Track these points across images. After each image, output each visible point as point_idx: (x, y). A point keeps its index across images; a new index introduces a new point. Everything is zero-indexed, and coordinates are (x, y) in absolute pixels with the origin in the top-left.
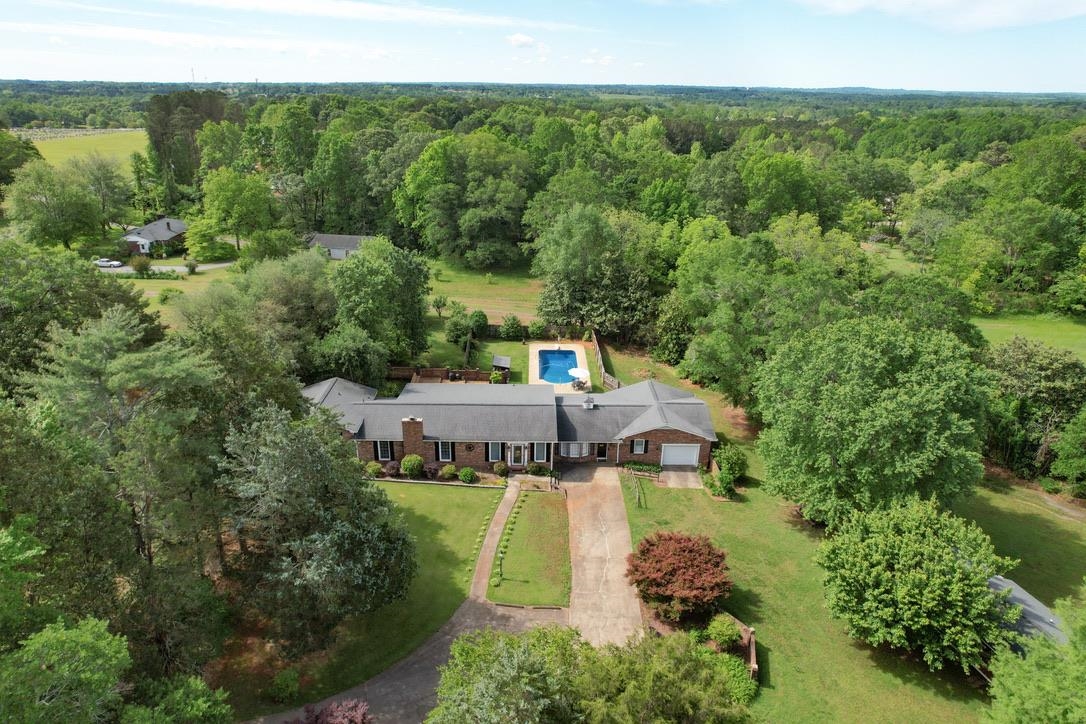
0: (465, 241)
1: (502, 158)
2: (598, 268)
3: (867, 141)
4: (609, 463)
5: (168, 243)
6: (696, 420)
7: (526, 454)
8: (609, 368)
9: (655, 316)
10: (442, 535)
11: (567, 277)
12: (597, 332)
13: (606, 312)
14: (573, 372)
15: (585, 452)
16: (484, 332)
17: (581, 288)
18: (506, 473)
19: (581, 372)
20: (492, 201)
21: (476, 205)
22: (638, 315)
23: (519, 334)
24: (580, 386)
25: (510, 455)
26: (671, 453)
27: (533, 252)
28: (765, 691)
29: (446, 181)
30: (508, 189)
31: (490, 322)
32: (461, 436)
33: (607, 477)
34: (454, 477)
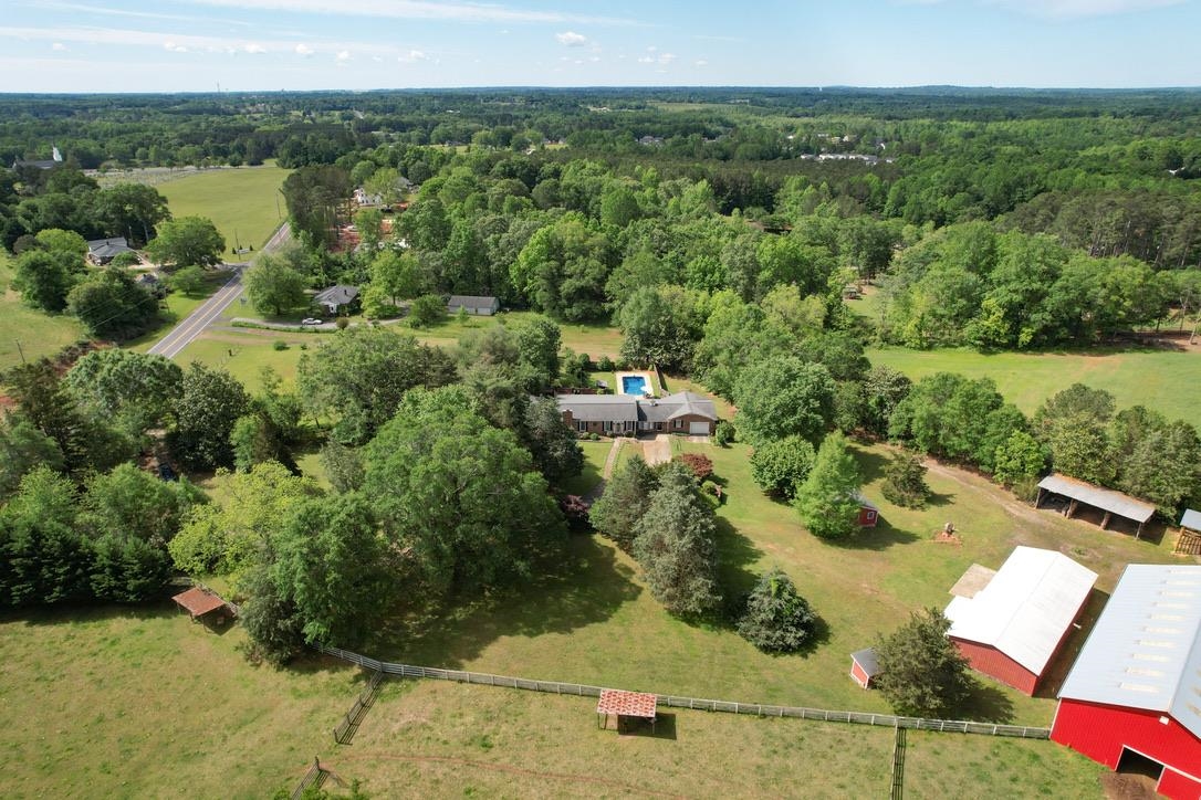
0: (564, 302)
1: (588, 243)
2: (657, 327)
3: (897, 188)
4: (664, 432)
5: (349, 305)
6: (708, 409)
7: (622, 427)
8: (664, 386)
9: (692, 355)
10: (587, 459)
11: (638, 332)
12: (657, 365)
13: (662, 353)
14: (643, 388)
15: (651, 427)
16: (589, 366)
17: (647, 339)
18: (613, 436)
19: (648, 388)
20: (582, 274)
21: (570, 277)
22: (682, 355)
23: (610, 367)
24: (648, 396)
25: (614, 428)
26: (695, 427)
27: (612, 311)
28: (723, 506)
29: (548, 260)
30: (594, 266)
31: (591, 360)
32: (591, 418)
33: (662, 438)
34: (588, 438)
